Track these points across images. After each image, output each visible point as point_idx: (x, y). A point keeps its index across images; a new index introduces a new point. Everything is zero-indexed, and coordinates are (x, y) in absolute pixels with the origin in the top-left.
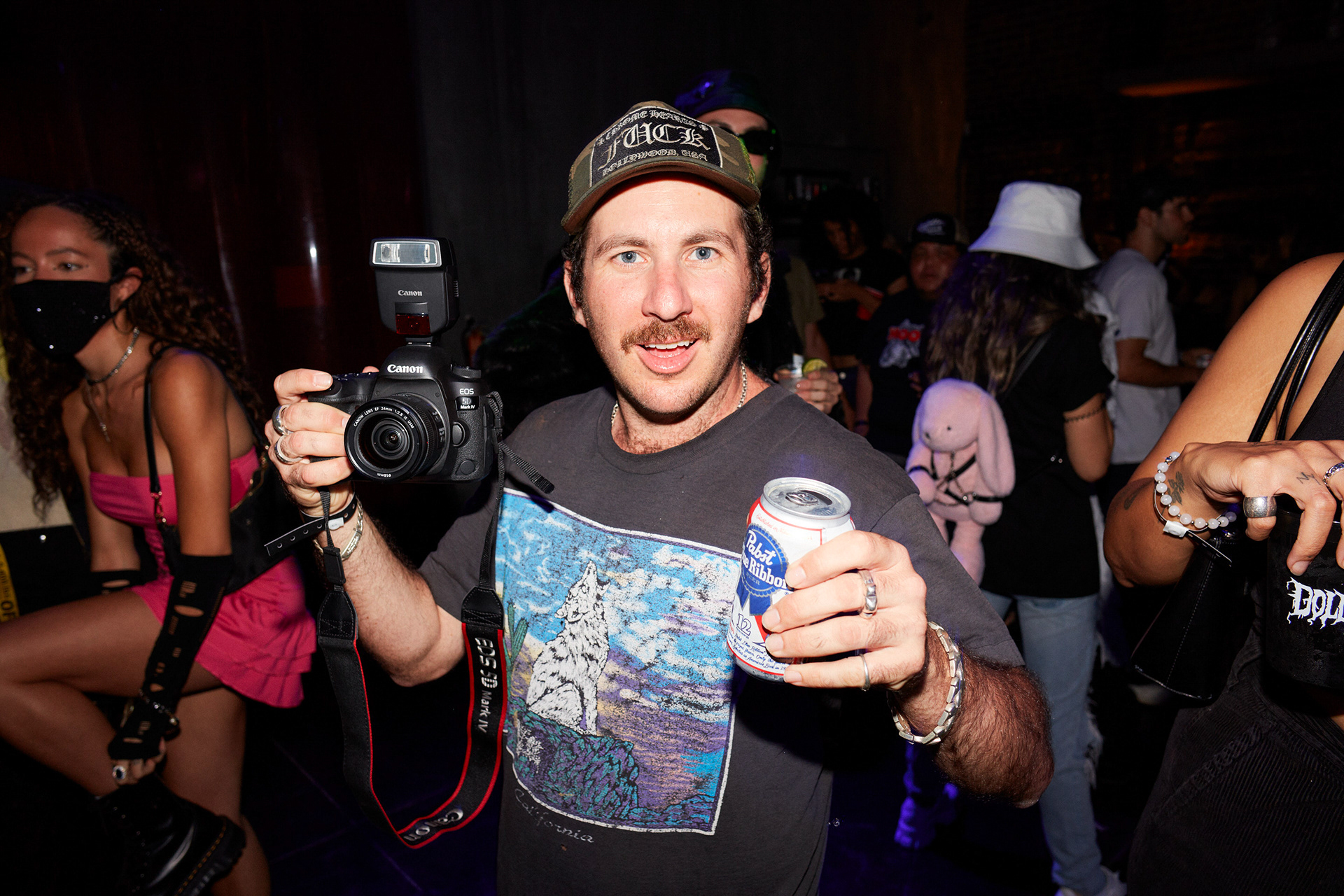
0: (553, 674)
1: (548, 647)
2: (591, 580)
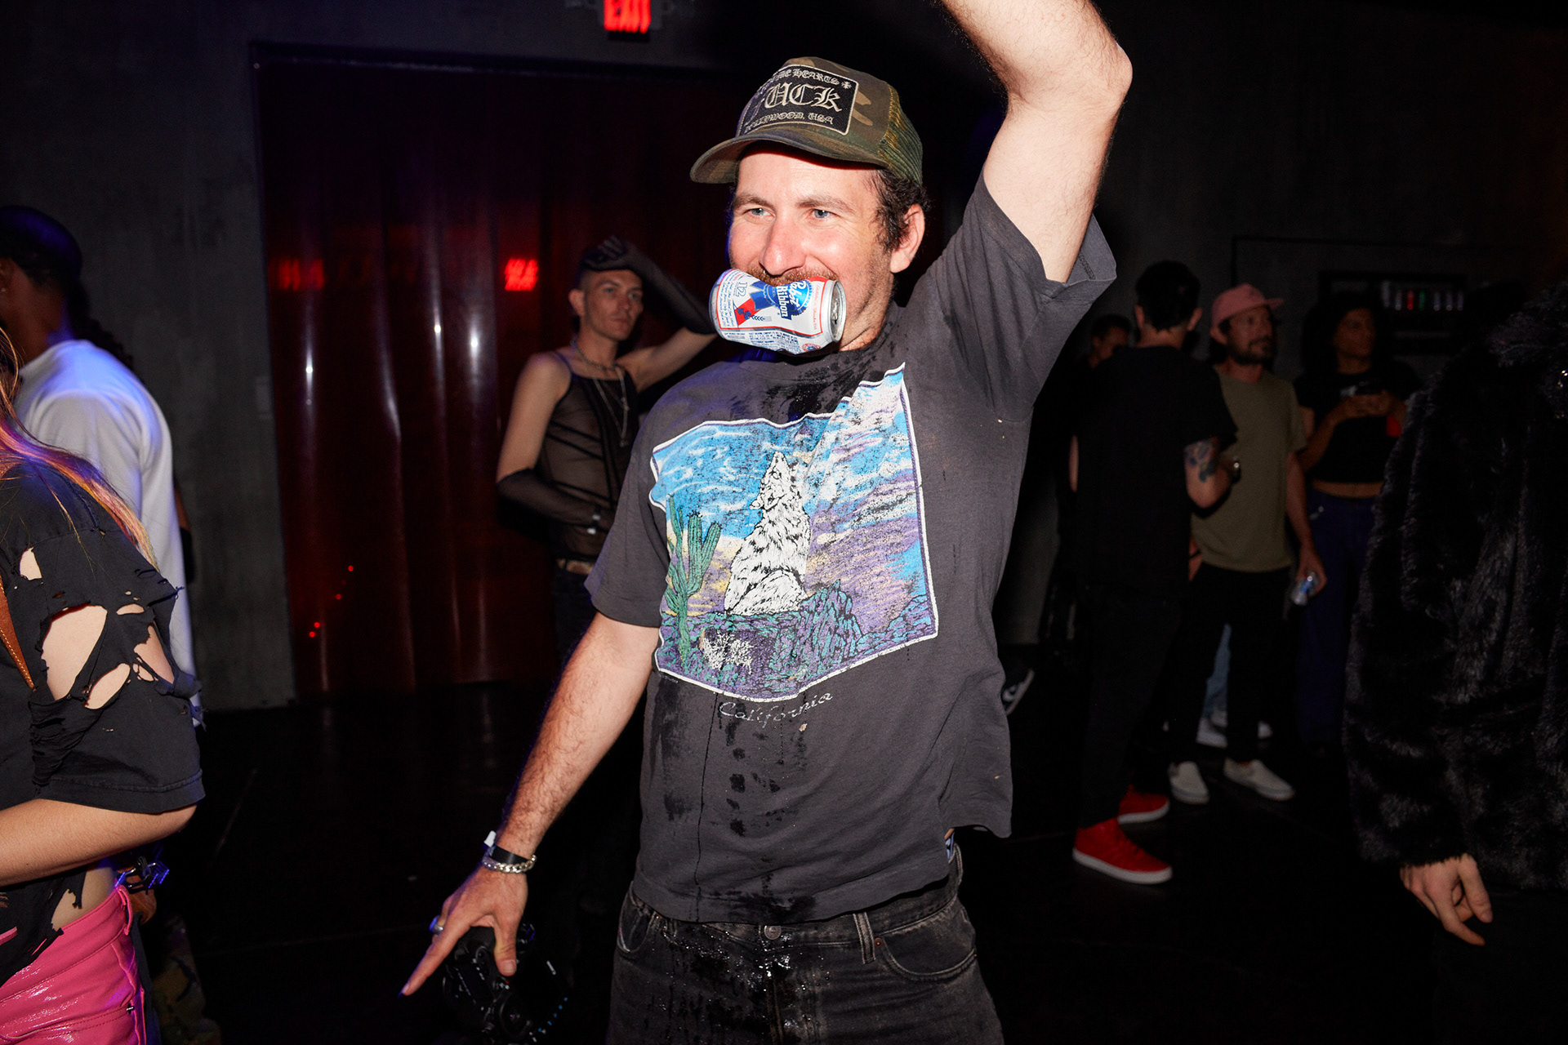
0: (756, 569)
1: (748, 541)
2: (781, 467)
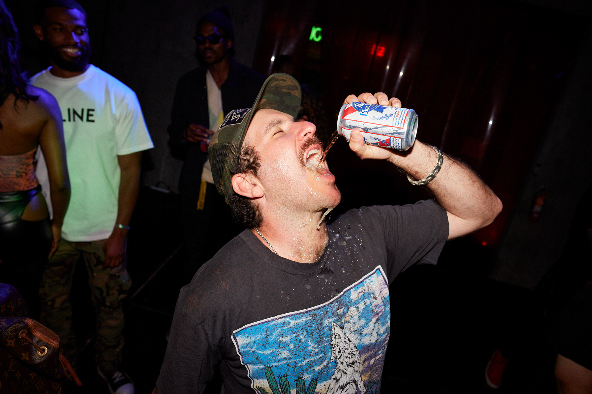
0: (337, 390)
1: (332, 379)
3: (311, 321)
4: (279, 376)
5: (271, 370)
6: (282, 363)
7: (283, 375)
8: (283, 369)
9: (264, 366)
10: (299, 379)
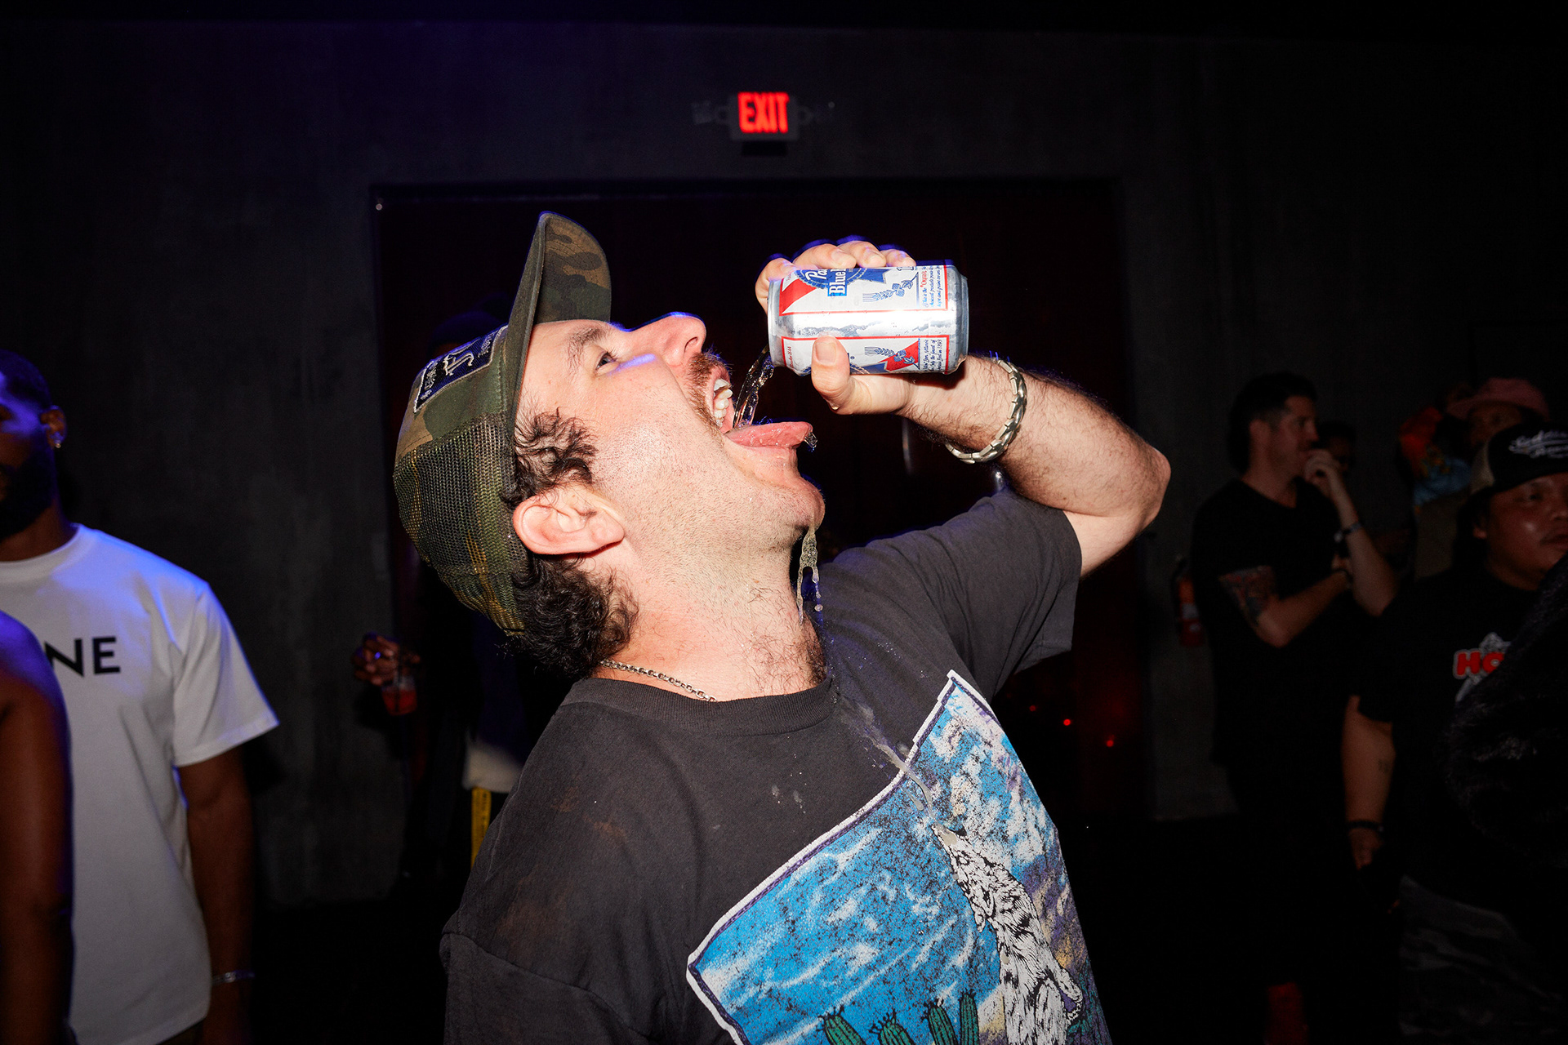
3: (884, 839)
4: (874, 1026)
5: (843, 1020)
6: (867, 982)
7: (884, 1018)
8: (876, 1000)
9: (818, 1022)
10: (929, 1010)
